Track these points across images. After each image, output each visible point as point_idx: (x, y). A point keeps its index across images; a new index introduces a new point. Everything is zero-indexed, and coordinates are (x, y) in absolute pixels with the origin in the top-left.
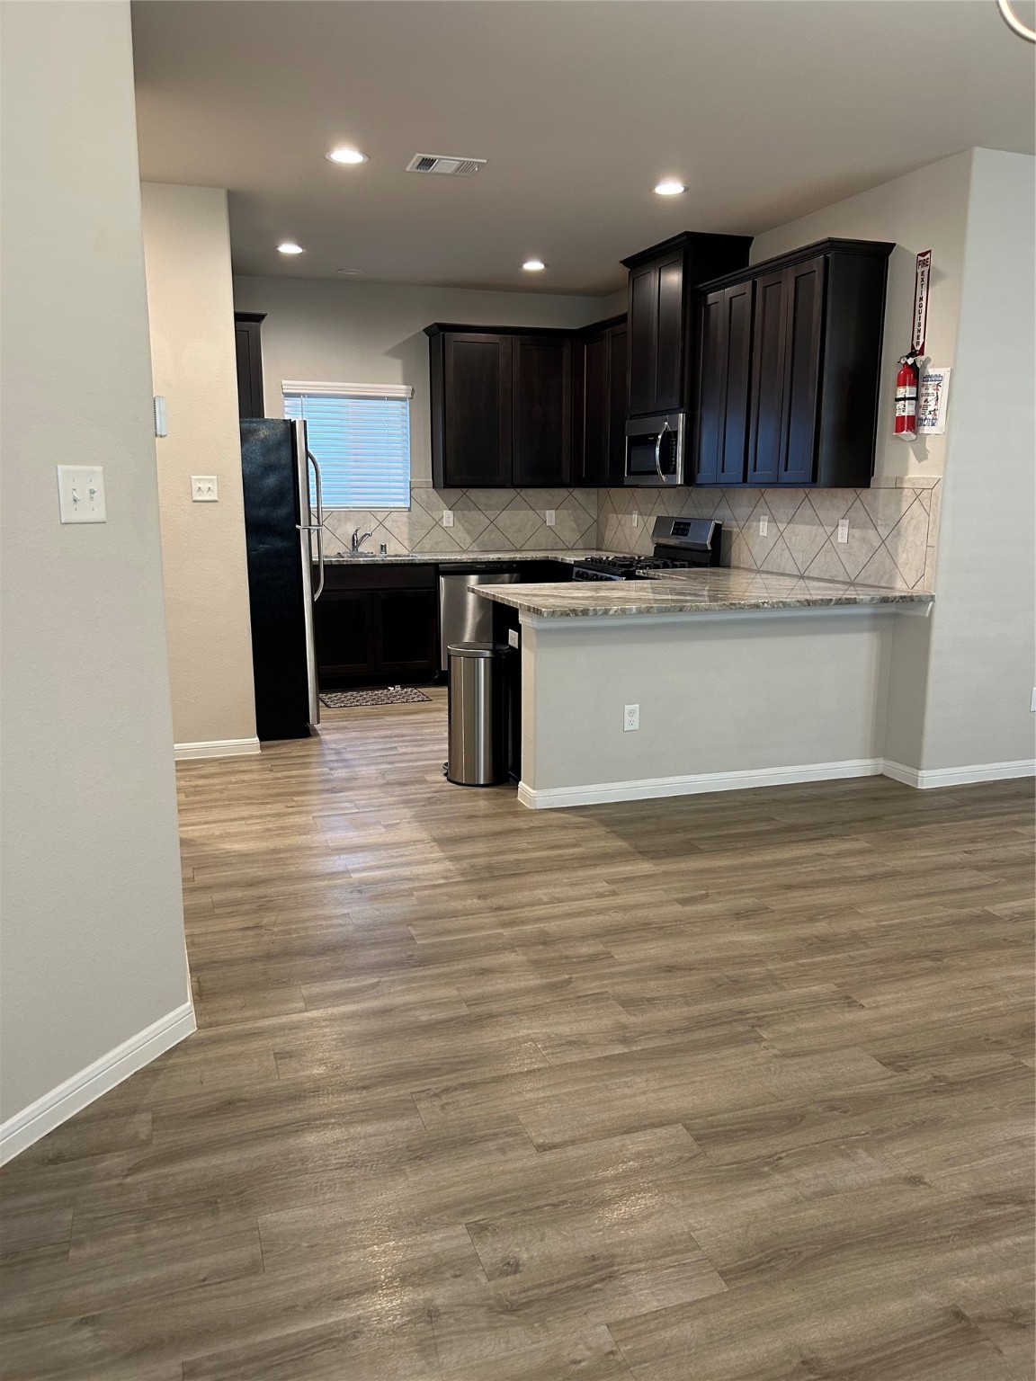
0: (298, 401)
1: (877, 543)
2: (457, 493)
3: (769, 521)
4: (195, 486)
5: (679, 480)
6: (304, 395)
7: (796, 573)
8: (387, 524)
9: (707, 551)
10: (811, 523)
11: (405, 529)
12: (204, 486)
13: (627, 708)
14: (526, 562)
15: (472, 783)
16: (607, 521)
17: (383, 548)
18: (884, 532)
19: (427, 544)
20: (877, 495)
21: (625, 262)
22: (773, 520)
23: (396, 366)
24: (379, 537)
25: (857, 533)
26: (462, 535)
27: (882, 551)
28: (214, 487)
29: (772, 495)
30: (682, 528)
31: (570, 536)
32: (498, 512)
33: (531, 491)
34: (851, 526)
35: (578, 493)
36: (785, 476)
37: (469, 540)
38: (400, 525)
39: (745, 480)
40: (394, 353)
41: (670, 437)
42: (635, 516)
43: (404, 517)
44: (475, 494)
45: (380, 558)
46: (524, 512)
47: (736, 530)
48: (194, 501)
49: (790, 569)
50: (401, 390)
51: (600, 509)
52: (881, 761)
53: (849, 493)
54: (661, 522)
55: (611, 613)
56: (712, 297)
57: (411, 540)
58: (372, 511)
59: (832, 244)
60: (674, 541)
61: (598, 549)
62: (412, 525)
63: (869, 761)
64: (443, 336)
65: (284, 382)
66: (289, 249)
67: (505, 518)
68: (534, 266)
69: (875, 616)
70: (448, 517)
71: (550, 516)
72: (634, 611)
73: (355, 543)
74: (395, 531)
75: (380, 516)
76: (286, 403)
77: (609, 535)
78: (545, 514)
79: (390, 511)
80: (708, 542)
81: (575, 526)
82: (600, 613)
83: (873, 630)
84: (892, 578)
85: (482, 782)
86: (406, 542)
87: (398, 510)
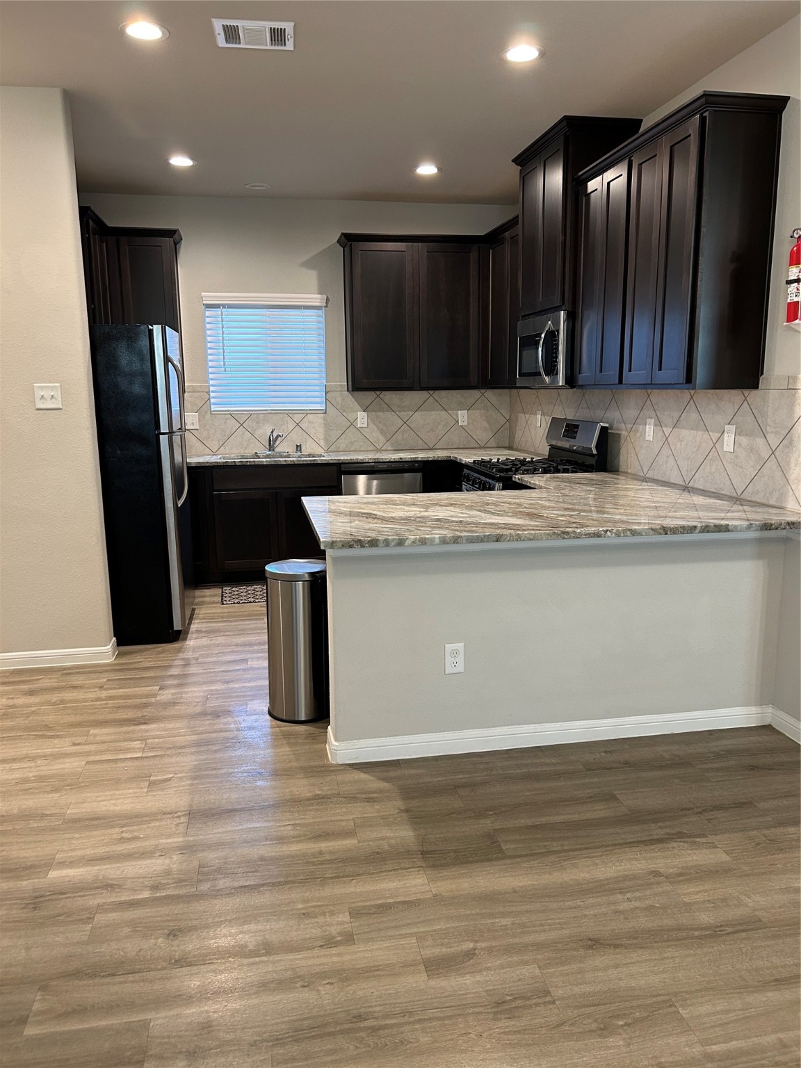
0: (218, 311)
1: (765, 453)
2: (370, 396)
3: (655, 425)
4: (39, 393)
5: (561, 381)
6: (224, 306)
7: (681, 483)
8: (304, 425)
9: (592, 455)
10: (695, 428)
11: (321, 430)
12: (47, 394)
13: (449, 647)
14: (428, 461)
15: (292, 719)
16: (517, 419)
17: (299, 448)
18: (774, 440)
19: (342, 443)
20: (768, 396)
21: (516, 161)
22: (659, 423)
23: (311, 277)
24: (296, 437)
25: (744, 440)
26: (376, 436)
27: (772, 463)
28: (58, 394)
29: (657, 396)
30: (572, 429)
31: (482, 435)
32: (411, 413)
33: (443, 393)
34: (738, 433)
35: (490, 394)
36: (661, 376)
37: (382, 439)
38: (316, 426)
39: (621, 381)
40: (308, 264)
41: (552, 336)
42: (539, 417)
43: (319, 419)
44: (388, 396)
45: (294, 458)
46: (437, 412)
47: (624, 433)
48: (38, 409)
49: (675, 478)
50: (316, 299)
51: (512, 409)
52: (769, 710)
53: (735, 396)
54: (555, 422)
55: (406, 544)
56: (592, 185)
57: (326, 440)
58: (289, 413)
59: (709, 99)
60: (565, 444)
61: (510, 448)
62: (328, 426)
63: (753, 710)
64: (351, 245)
65: (203, 294)
66: (180, 161)
67: (419, 418)
68: (427, 170)
69: (760, 541)
70: (362, 418)
71: (463, 417)
73: (271, 443)
74: (312, 432)
75: (297, 418)
76: (207, 313)
77: (518, 434)
78: (457, 415)
79: (307, 413)
80: (593, 446)
81: (487, 426)
82: (393, 544)
83: (759, 556)
84: (783, 496)
86: (322, 443)
87: (314, 412)
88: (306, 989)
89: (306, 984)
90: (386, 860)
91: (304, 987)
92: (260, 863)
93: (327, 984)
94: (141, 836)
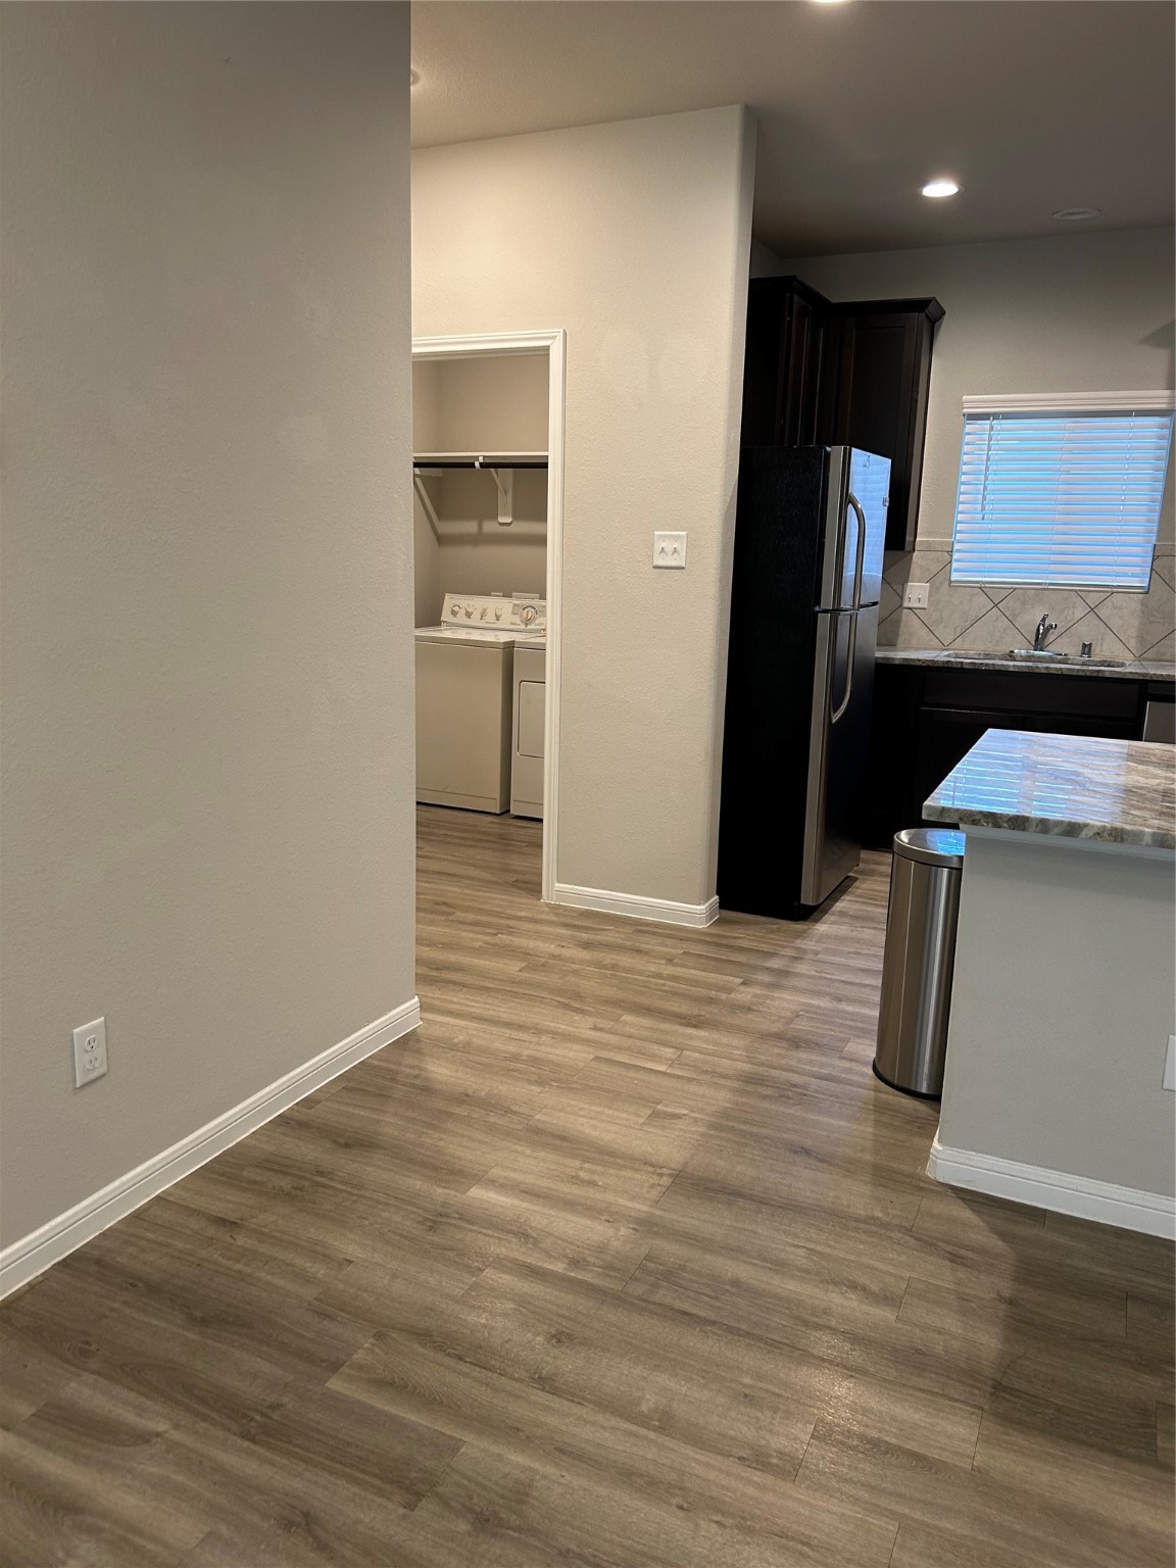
0: (986, 424)
4: (659, 545)
6: (996, 416)
8: (1103, 612)
11: (1135, 622)
12: (668, 545)
17: (1087, 649)
19: (1171, 647)
24: (1086, 631)
28: (682, 547)
38: (1126, 618)
40: (1156, 338)
43: (1134, 603)
45: (1076, 664)
48: (655, 567)
50: (1162, 397)
57: (1141, 639)
58: (1080, 592)
62: (1148, 615)
65: (965, 398)
66: (941, 189)
72: (1148, 839)
73: (1039, 641)
74: (1115, 623)
75: (1093, 599)
76: (968, 428)
79: (1112, 591)
85: (924, 1090)
86: (1132, 644)
87: (1126, 590)
88: (681, 1514)
89: (685, 1505)
90: (924, 1370)
91: (681, 1508)
92: (728, 1287)
93: (716, 1522)
94: (600, 1183)
